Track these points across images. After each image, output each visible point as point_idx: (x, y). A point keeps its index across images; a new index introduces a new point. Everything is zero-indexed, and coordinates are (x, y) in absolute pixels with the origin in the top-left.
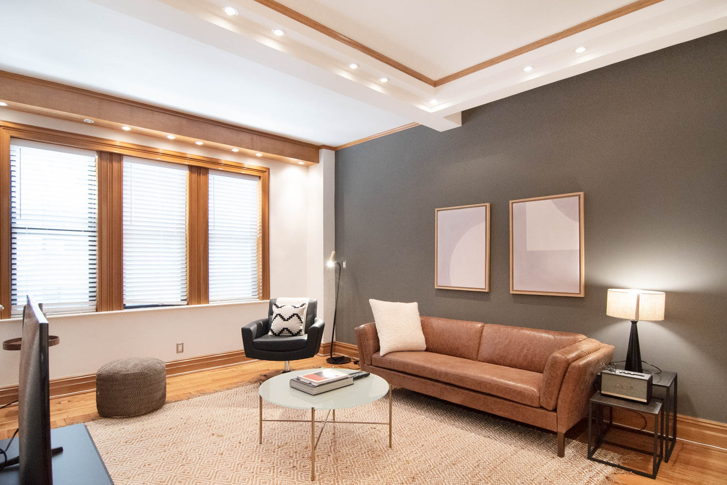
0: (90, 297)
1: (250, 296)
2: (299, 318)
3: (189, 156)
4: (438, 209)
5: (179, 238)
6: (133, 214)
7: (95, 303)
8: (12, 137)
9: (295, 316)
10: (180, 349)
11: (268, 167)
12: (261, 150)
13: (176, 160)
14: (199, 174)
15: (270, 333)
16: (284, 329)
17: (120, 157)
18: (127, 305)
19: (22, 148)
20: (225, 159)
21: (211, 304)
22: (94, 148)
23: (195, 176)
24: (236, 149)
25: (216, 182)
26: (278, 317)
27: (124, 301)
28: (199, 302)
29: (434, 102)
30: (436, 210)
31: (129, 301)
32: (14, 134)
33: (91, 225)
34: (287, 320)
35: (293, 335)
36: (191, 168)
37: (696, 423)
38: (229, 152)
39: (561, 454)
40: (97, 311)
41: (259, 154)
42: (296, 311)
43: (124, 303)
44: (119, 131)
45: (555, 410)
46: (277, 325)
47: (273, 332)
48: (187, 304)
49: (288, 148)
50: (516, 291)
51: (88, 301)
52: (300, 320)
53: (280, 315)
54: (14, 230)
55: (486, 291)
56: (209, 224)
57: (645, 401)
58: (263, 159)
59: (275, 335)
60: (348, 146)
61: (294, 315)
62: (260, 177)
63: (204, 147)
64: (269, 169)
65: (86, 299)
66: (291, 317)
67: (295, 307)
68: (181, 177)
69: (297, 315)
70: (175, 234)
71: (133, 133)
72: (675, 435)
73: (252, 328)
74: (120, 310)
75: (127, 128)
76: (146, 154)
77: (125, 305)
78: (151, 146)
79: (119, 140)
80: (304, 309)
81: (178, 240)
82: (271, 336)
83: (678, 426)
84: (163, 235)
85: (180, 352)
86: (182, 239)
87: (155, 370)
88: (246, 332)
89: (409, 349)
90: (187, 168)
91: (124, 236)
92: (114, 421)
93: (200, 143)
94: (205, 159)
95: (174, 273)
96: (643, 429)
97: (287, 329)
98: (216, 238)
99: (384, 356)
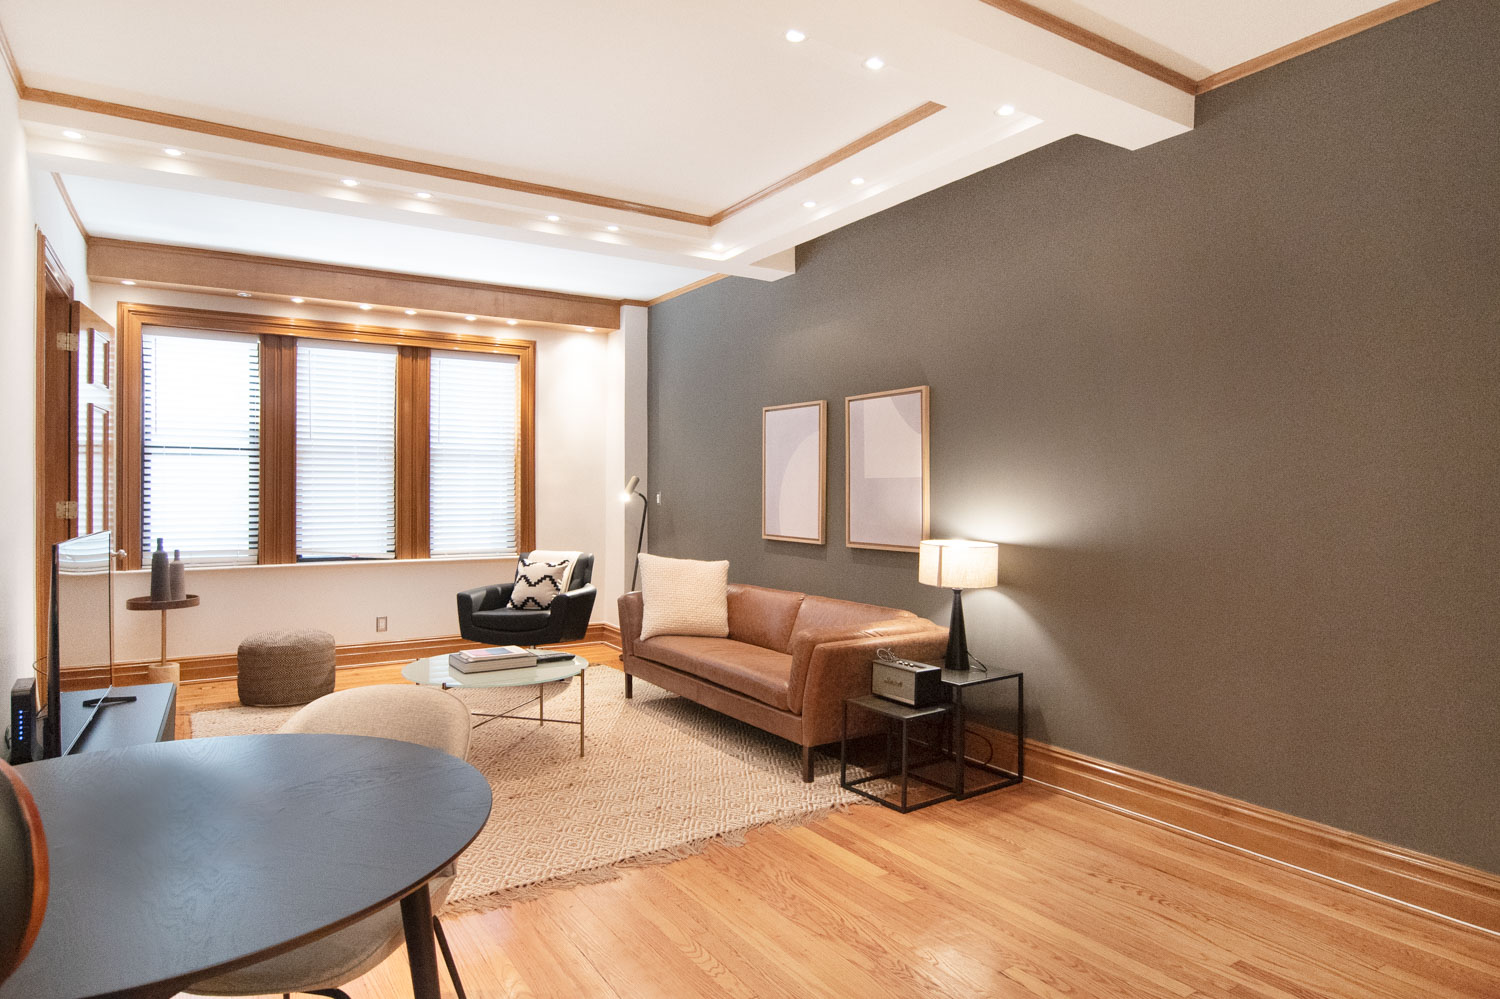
0: (250, 543)
1: (504, 547)
2: (554, 583)
3: (402, 332)
4: (767, 408)
5: (382, 457)
6: (313, 424)
7: (256, 551)
8: (143, 324)
9: (548, 579)
10: (382, 624)
11: (533, 339)
12: (512, 316)
13: (376, 340)
14: (415, 357)
15: (509, 605)
16: (528, 598)
17: (293, 341)
18: (304, 556)
19: (157, 337)
20: (460, 332)
21: (433, 559)
22: (254, 331)
23: (408, 361)
24: (471, 317)
25: (444, 370)
26: (523, 580)
27: (298, 550)
28: (414, 555)
29: (718, 246)
30: (764, 409)
31: (307, 551)
32: (147, 320)
33: (253, 440)
34: (534, 585)
35: (543, 609)
36: (403, 350)
37: (1047, 752)
38: (463, 322)
39: (809, 778)
40: (258, 563)
41: (512, 322)
42: (549, 571)
43: (298, 553)
44: (290, 304)
45: (800, 715)
46: (520, 592)
47: (513, 604)
48: (396, 558)
49: (561, 308)
50: (854, 543)
51: (247, 548)
52: (556, 585)
53: (525, 577)
54: (147, 450)
55: (819, 543)
56: (432, 434)
57: (913, 703)
58: (519, 327)
59: (515, 607)
60: (664, 300)
61: (546, 577)
62: (519, 357)
63: (418, 317)
64: (534, 344)
65: (245, 545)
66: (540, 581)
67: (550, 566)
68: (384, 365)
69: (550, 577)
70: (377, 451)
71: (306, 306)
72: (1021, 772)
73: (473, 596)
74: (292, 563)
75: (298, 300)
76: (331, 333)
77: (300, 556)
78: (342, 321)
79: (293, 315)
80: (564, 569)
81: (381, 460)
82: (510, 609)
83: (1027, 757)
84: (359, 453)
85: (382, 631)
86: (387, 457)
87: (315, 645)
88: (463, 601)
89: (694, 633)
90: (396, 348)
91: (298, 456)
92: (254, 710)
93: (411, 312)
94: (423, 335)
95: (375, 510)
96: (988, 762)
97: (533, 599)
98: (442, 455)
99: (646, 640)
